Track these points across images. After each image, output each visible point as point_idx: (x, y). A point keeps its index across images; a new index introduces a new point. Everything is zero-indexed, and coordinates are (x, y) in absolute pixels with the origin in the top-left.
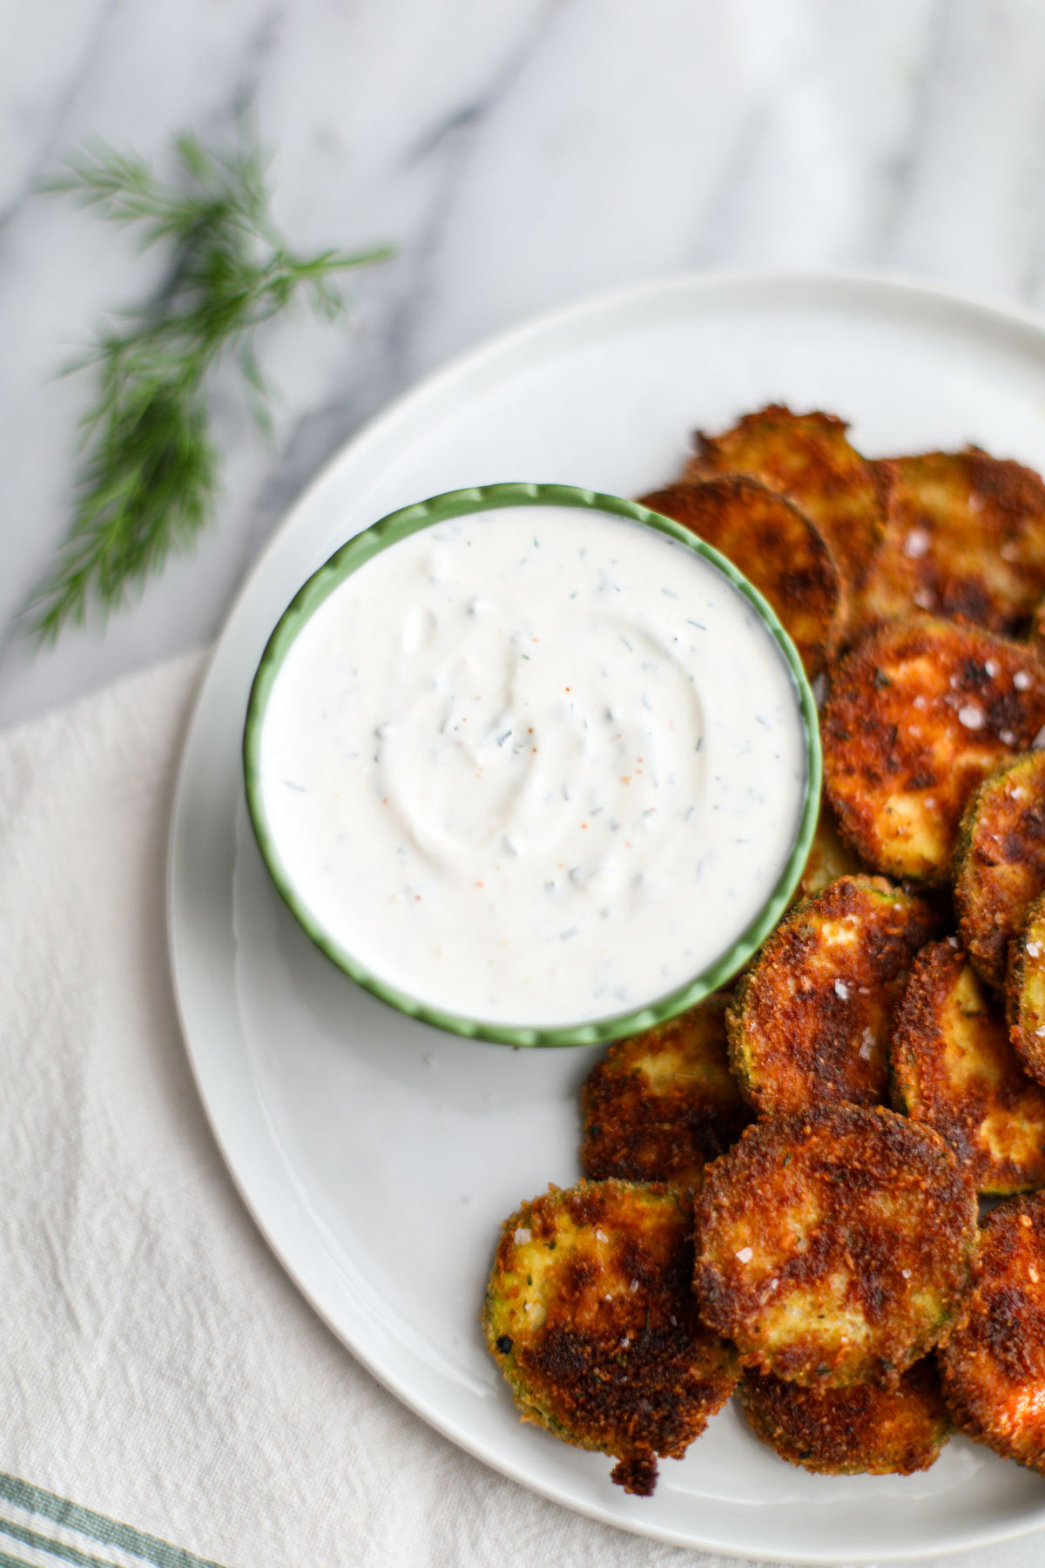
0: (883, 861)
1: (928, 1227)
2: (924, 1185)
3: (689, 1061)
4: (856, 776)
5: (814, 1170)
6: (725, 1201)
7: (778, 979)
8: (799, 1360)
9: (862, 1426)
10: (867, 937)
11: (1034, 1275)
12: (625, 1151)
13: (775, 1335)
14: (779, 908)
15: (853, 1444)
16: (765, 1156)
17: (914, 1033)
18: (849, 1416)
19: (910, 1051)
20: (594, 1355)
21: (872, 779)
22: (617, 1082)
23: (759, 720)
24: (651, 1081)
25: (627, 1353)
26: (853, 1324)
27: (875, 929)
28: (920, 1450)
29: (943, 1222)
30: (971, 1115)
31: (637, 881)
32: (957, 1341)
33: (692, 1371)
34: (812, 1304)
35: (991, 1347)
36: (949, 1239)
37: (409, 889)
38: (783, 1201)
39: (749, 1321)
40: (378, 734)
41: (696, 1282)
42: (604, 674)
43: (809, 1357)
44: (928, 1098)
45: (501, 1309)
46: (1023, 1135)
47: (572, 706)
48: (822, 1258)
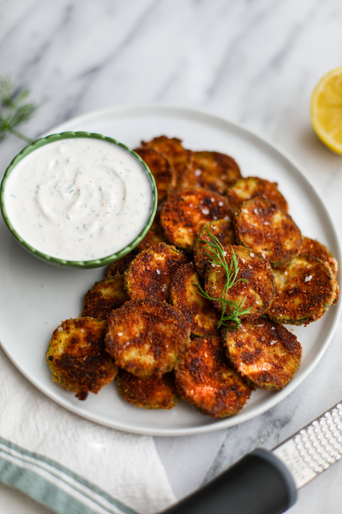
0: (175, 243)
1: (175, 334)
2: (175, 322)
3: (115, 290)
4: (171, 221)
5: (143, 314)
6: (117, 320)
7: (140, 265)
8: (132, 366)
9: (151, 392)
10: (167, 259)
11: (206, 355)
12: (93, 312)
13: (126, 358)
15: (147, 396)
16: (130, 309)
17: (177, 284)
18: (147, 389)
19: (175, 288)
20: (75, 361)
21: (175, 222)
22: (94, 295)
23: (141, 195)
24: (104, 295)
25: (85, 361)
26: (150, 359)
27: (170, 258)
29: (179, 333)
30: (193, 312)
31: (102, 229)
32: (181, 368)
33: (102, 367)
34: (139, 351)
35: (190, 371)
36: (180, 338)
37: (40, 224)
38: (134, 321)
39: (120, 352)
40: (38, 187)
42: (101, 179)
43: (136, 365)
44: (180, 303)
45: (52, 349)
46: (209, 322)
47: (91, 185)
48: (143, 339)
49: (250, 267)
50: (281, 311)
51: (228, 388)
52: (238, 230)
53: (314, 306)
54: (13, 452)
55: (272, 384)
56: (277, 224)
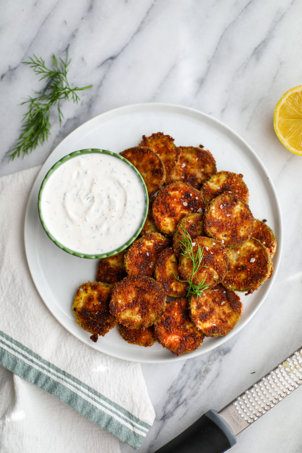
0: (161, 230)
1: (155, 302)
2: (156, 294)
3: (118, 262)
4: (160, 213)
5: (135, 288)
6: (118, 291)
7: (135, 251)
8: (127, 322)
9: (139, 336)
10: (155, 244)
11: (176, 314)
12: (104, 277)
13: (123, 317)
14: (134, 239)
15: (136, 339)
16: (127, 283)
17: (159, 265)
18: (136, 334)
19: (158, 268)
20: (90, 314)
21: (162, 214)
22: (104, 264)
23: (138, 202)
24: (111, 265)
25: (96, 315)
26: (138, 317)
27: (157, 243)
28: (149, 343)
29: (158, 302)
30: (170, 282)
31: (108, 229)
32: (158, 324)
33: (108, 321)
34: (131, 312)
35: (164, 326)
36: (159, 305)
37: (66, 224)
38: (129, 292)
39: (118, 314)
40: (65, 194)
41: (110, 305)
42: (109, 189)
43: (129, 322)
44: (161, 277)
45: (76, 303)
46: (181, 287)
47: (102, 194)
48: (134, 304)
49: (212, 253)
50: (230, 283)
51: (189, 336)
52: (206, 225)
53: (253, 283)
54: (52, 370)
55: (218, 334)
56: (237, 214)
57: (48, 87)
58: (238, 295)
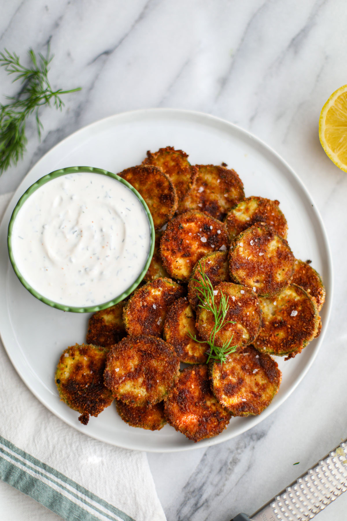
0: (173, 274)
1: (165, 370)
2: (166, 360)
3: (116, 318)
4: (170, 251)
5: (138, 351)
6: (115, 356)
7: (138, 302)
8: (127, 398)
9: (143, 417)
10: (164, 293)
11: (193, 387)
12: (96, 338)
13: (122, 391)
14: (136, 286)
15: (140, 421)
16: (126, 346)
17: (170, 320)
18: (140, 413)
19: (169, 325)
20: (79, 388)
21: (173, 253)
22: (97, 320)
23: (140, 236)
24: (106, 321)
25: (87, 388)
26: (143, 391)
27: (166, 292)
28: (157, 425)
29: (169, 370)
30: (184, 343)
31: (101, 273)
32: (169, 400)
33: (102, 396)
34: (133, 384)
35: (178, 403)
36: (170, 374)
37: (45, 267)
38: (129, 358)
39: (116, 386)
40: (43, 227)
41: (104, 375)
42: (102, 219)
43: (130, 398)
44: (172, 337)
45: (59, 372)
46: (199, 350)
47: (93, 226)
48: (137, 373)
49: (240, 304)
50: (265, 344)
51: (210, 415)
52: (231, 266)
53: (295, 343)
54: (28, 463)
55: (250, 413)
56: (272, 252)
57: (24, 90)
58: (276, 360)
